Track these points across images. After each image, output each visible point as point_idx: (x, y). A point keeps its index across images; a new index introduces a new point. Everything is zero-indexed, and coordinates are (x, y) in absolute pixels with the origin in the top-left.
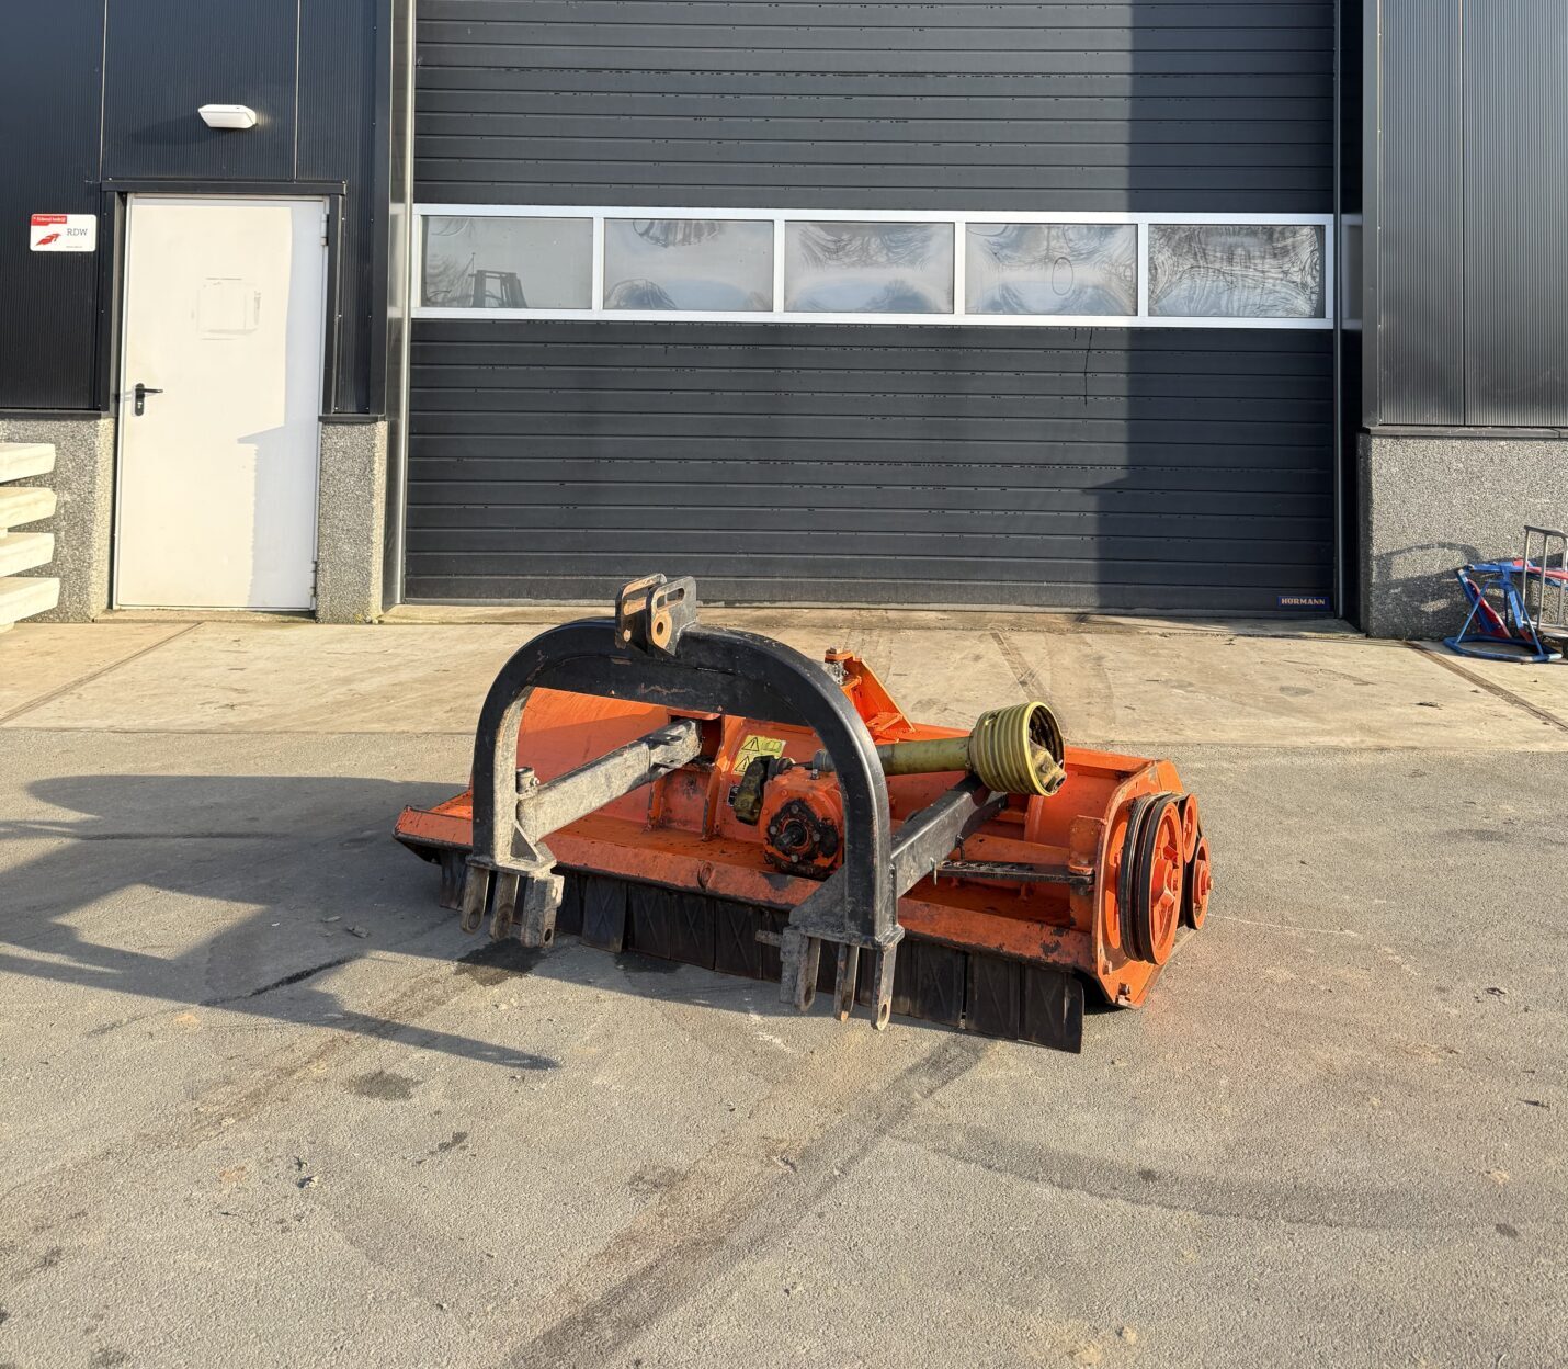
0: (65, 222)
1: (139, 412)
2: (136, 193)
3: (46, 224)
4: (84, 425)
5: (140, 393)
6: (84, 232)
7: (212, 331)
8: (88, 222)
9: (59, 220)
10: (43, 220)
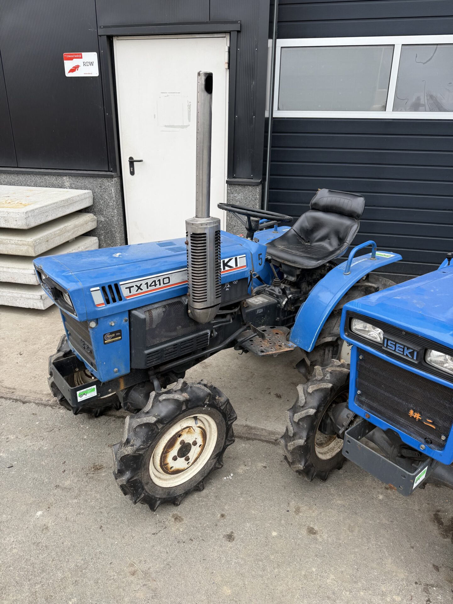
0: (81, 58)
1: (132, 173)
2: (118, 36)
3: (71, 59)
4: (105, 180)
5: (132, 162)
6: (92, 64)
7: (166, 126)
8: (92, 57)
9: (78, 56)
10: (69, 56)
